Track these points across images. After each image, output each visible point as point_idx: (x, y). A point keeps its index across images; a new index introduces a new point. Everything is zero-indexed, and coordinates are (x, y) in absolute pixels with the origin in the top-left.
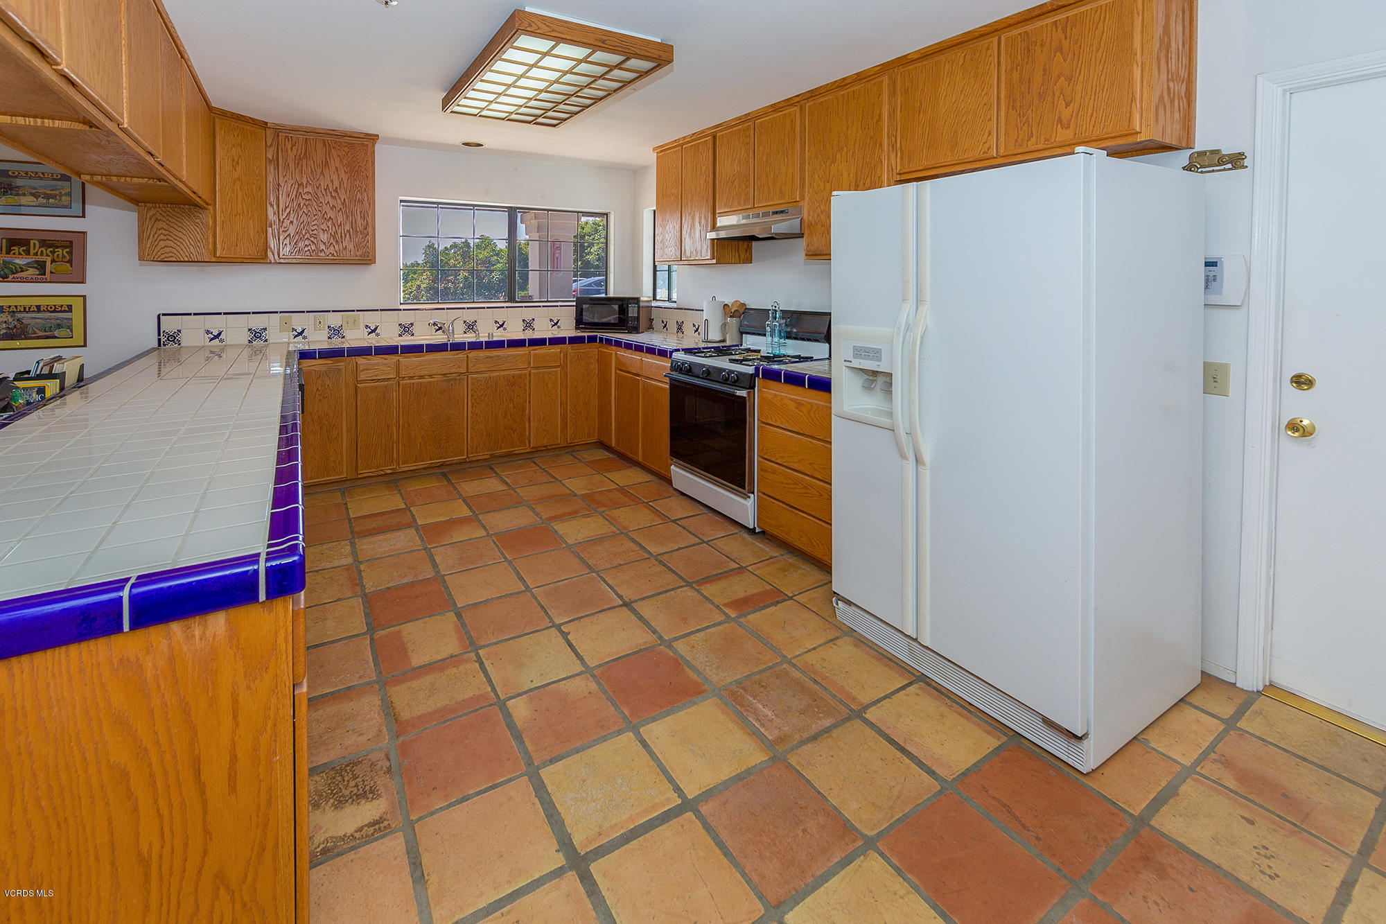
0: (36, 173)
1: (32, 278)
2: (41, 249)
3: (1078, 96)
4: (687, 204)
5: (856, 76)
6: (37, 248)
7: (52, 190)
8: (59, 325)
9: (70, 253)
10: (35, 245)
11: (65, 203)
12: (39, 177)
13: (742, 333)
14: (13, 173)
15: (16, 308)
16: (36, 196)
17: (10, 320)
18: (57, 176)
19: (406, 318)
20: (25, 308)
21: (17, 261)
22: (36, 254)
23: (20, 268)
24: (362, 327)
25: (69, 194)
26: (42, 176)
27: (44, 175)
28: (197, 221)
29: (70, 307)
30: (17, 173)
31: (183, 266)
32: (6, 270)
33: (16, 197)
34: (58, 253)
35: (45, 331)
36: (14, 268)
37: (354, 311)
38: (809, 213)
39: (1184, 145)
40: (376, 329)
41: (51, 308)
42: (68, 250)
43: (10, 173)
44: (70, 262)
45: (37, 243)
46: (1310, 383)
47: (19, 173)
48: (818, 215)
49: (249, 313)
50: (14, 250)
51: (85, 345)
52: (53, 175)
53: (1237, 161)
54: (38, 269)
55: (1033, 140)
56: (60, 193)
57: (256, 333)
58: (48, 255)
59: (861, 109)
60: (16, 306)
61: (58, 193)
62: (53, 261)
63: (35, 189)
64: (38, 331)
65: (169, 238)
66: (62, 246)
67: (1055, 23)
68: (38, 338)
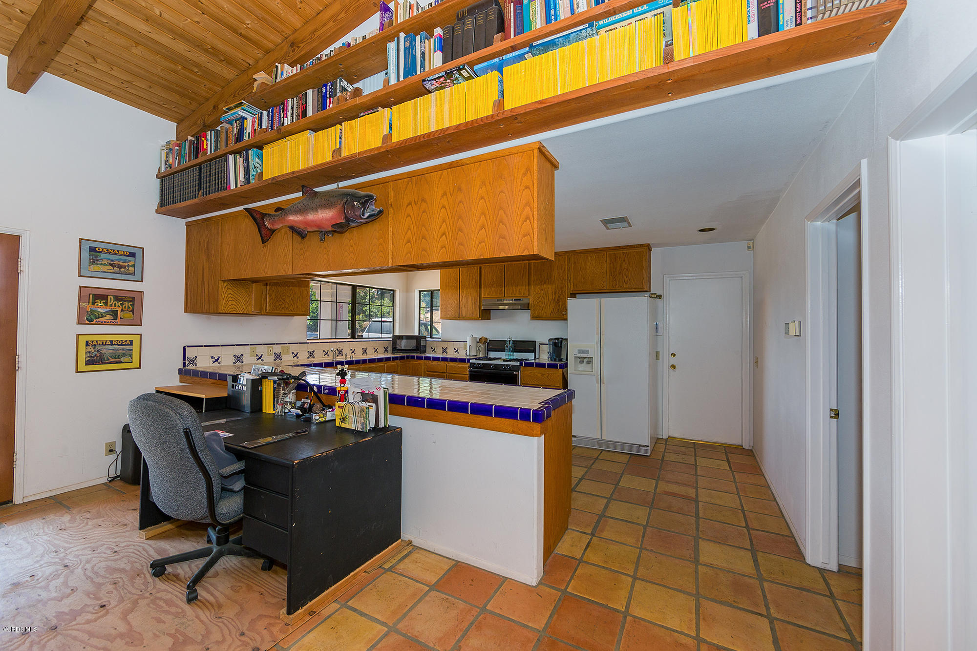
0: (114, 251)
1: (108, 322)
2: (115, 302)
3: (630, 275)
4: (463, 292)
6: (112, 301)
7: (123, 263)
8: (124, 354)
9: (133, 305)
10: (111, 299)
11: (131, 272)
12: (115, 253)
13: (488, 351)
14: (99, 249)
15: (97, 343)
16: (113, 266)
17: (93, 351)
18: (127, 253)
19: (311, 348)
20: (103, 342)
21: (100, 310)
22: (111, 305)
23: (101, 315)
24: (291, 353)
25: (134, 266)
26: (117, 253)
27: (118, 252)
28: (247, 290)
29: (131, 342)
30: (101, 250)
31: (241, 316)
32: (92, 316)
33: (100, 266)
34: (125, 305)
35: (115, 358)
36: (97, 314)
37: (286, 344)
39: (648, 290)
40: (297, 354)
41: (120, 342)
42: (131, 303)
43: (97, 249)
44: (133, 311)
45: (112, 297)
46: (675, 355)
47: (103, 250)
49: (234, 345)
50: (97, 302)
51: (140, 368)
52: (124, 253)
53: (660, 297)
54: (113, 316)
55: (617, 286)
56: (128, 265)
57: (238, 357)
58: (119, 306)
60: (97, 341)
61: (127, 264)
62: (122, 310)
63: (112, 261)
64: (110, 359)
65: (234, 300)
66: (127, 301)
67: (623, 253)
68: (110, 363)
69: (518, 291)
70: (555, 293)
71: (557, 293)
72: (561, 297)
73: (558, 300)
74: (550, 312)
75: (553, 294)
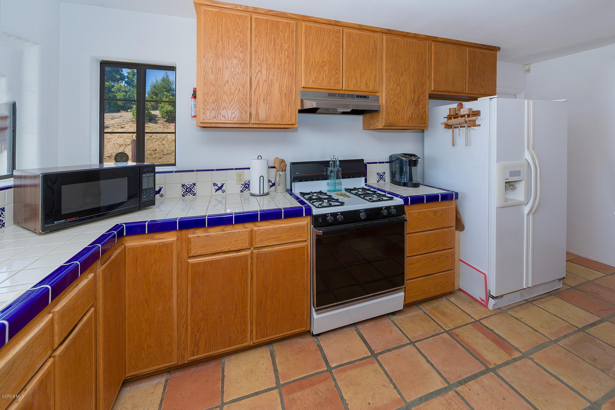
3: (485, 79)
5: (414, 35)
38: (387, 101)
48: (393, 103)
59: (417, 53)
67: (480, 52)
69: (364, 83)
70: (414, 92)
71: (417, 91)
72: (421, 98)
73: (418, 101)
74: (408, 118)
75: (412, 92)
